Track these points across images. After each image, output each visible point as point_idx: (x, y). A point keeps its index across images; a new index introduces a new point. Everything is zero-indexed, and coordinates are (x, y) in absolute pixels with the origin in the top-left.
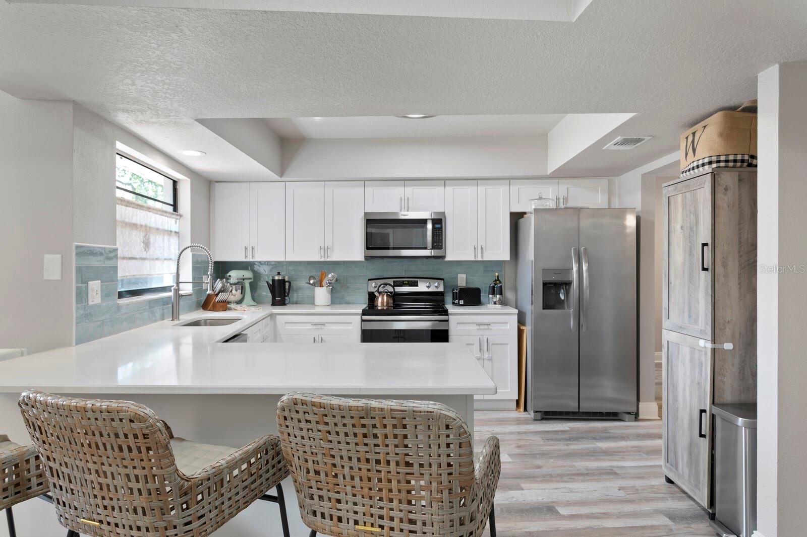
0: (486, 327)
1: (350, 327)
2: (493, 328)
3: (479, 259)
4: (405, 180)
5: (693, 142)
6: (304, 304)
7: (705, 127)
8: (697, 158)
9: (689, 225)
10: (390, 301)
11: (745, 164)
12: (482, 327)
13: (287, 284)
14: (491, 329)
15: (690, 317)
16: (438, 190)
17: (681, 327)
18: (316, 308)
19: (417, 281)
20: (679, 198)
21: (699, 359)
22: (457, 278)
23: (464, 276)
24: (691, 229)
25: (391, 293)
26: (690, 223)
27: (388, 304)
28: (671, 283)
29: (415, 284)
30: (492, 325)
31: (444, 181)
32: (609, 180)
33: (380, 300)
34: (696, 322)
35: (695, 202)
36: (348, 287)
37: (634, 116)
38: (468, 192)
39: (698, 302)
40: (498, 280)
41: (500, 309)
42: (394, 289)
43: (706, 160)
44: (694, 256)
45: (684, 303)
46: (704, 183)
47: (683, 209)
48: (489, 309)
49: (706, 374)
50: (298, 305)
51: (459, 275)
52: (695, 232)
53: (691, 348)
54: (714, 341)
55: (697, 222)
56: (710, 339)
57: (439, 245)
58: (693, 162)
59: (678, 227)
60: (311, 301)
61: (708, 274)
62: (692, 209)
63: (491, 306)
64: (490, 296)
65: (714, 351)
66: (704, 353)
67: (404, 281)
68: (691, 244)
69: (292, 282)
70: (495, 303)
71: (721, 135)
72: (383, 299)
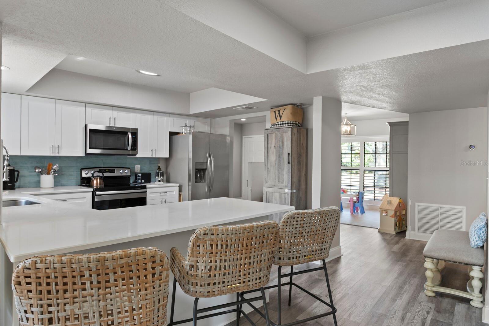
0: (164, 194)
1: (85, 200)
2: (167, 194)
3: (154, 156)
4: (113, 106)
5: (279, 114)
6: (26, 187)
7: (285, 109)
8: (282, 120)
9: (278, 146)
10: (102, 182)
11: (297, 125)
12: (162, 194)
13: (16, 173)
14: (167, 195)
15: (279, 181)
16: (132, 115)
17: (274, 186)
18: (41, 189)
19: (115, 169)
20: (274, 135)
21: (284, 197)
22: (135, 167)
23: (139, 166)
24: (280, 147)
25: (101, 177)
26: (279, 145)
27: (100, 184)
28: (268, 169)
29: (113, 171)
30: (167, 193)
31: (136, 110)
32: (211, 120)
33: (95, 182)
34: (282, 183)
35: (283, 138)
36: (63, 174)
37: (266, 101)
38: (149, 118)
39: (283, 175)
40: (160, 168)
41: (163, 184)
42: (103, 175)
43: (287, 122)
44: (281, 158)
45: (276, 176)
46: (288, 131)
47: (276, 139)
48: (156, 185)
49: (288, 202)
50: (21, 189)
51: (136, 166)
52: (282, 149)
53: (279, 193)
54: (291, 189)
55: (283, 145)
56: (290, 189)
57: (134, 148)
58: (281, 122)
59: (273, 146)
60: (38, 185)
61: (290, 165)
62: (281, 140)
63: (157, 183)
64: (157, 177)
65: (291, 193)
66: (287, 194)
67: (106, 169)
68: (280, 153)
69: (20, 171)
70: (159, 181)
71: (291, 113)
72: (97, 181)
